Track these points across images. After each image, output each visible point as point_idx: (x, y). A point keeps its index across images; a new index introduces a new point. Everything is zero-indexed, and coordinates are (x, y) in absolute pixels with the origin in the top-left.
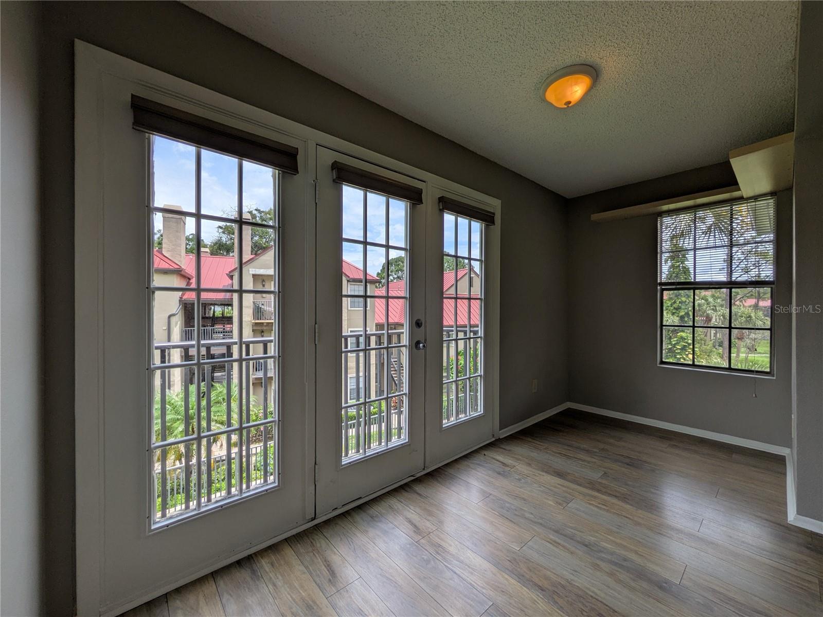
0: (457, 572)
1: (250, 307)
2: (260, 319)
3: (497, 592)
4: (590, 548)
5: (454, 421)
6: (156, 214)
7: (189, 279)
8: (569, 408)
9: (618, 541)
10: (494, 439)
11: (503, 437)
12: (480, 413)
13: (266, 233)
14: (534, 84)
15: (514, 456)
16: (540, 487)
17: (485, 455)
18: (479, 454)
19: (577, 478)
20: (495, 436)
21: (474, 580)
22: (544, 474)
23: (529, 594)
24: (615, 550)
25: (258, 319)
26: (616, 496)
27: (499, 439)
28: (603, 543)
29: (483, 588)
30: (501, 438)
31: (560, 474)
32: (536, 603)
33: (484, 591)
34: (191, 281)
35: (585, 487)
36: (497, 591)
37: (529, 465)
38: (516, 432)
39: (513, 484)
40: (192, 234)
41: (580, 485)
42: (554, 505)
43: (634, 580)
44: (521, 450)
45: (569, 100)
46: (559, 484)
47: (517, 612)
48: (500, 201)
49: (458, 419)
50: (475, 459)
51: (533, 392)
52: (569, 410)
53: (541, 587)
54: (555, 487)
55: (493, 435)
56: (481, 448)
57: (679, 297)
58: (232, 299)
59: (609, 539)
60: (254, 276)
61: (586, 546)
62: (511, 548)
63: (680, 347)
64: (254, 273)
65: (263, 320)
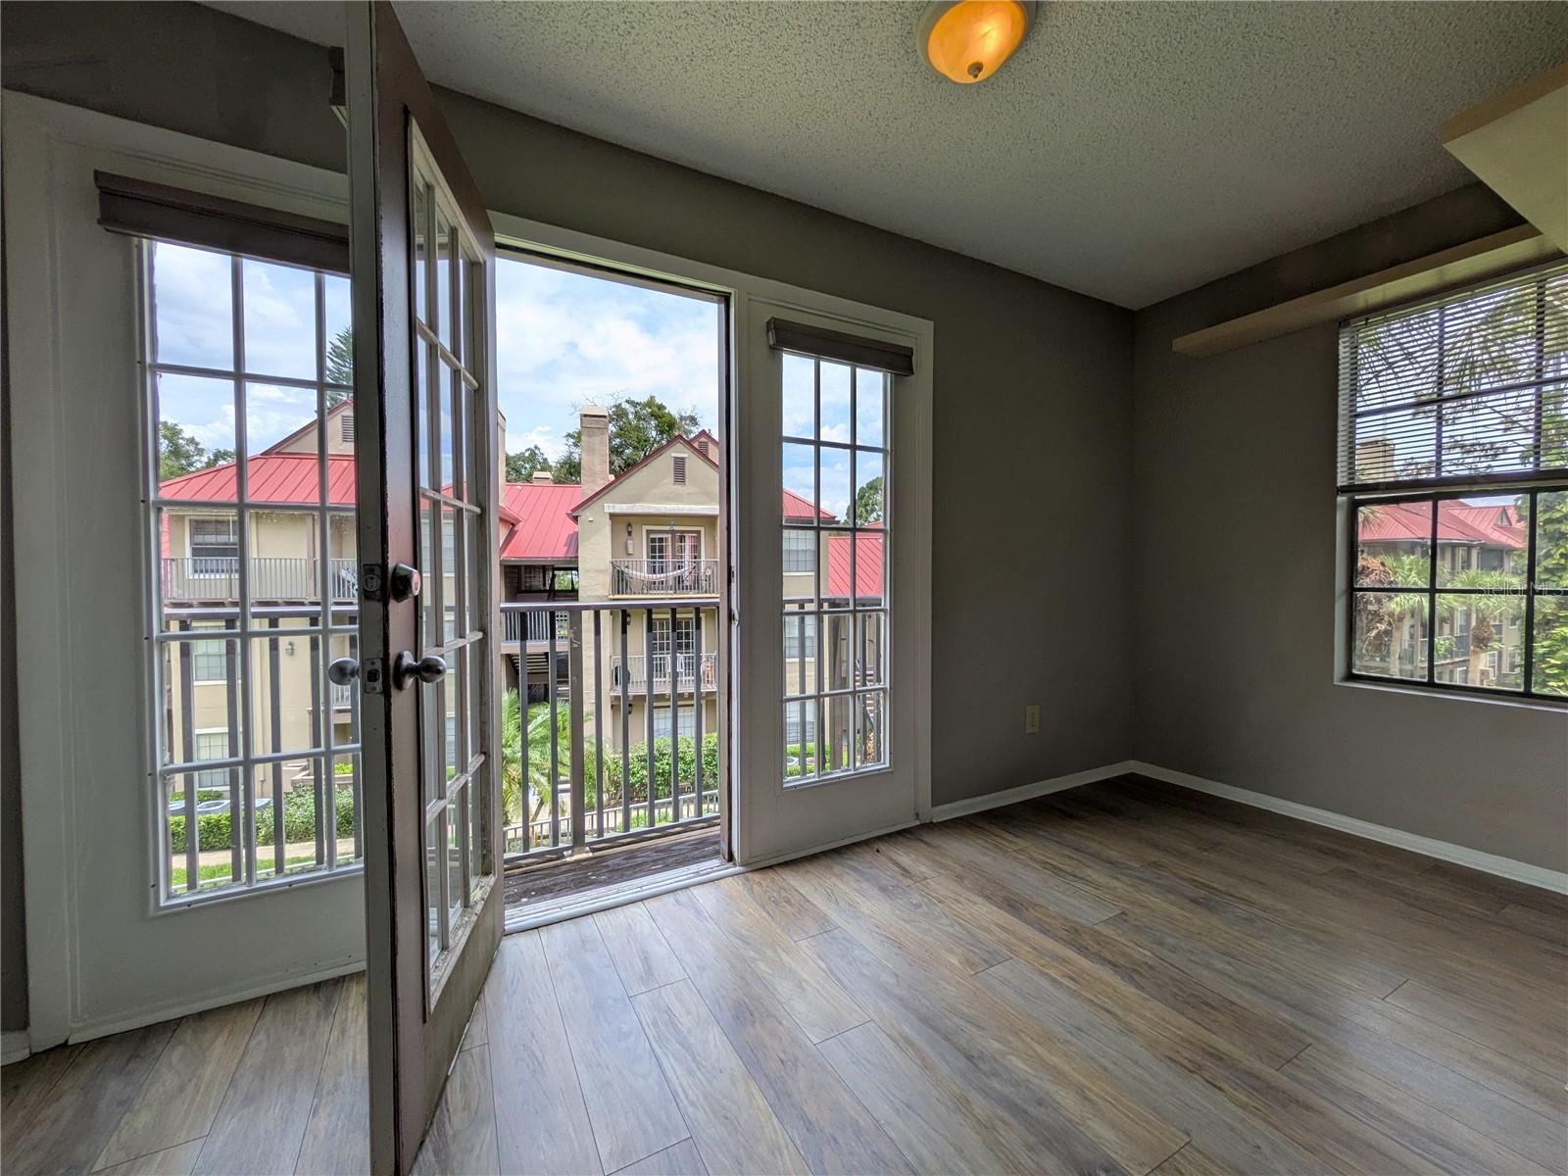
0: (666, 1065)
1: (606, 571)
2: (623, 593)
3: (711, 1116)
4: (976, 1066)
5: (814, 777)
6: (161, 376)
7: (513, 525)
8: (1133, 774)
9: (1054, 1060)
10: (918, 823)
11: (939, 820)
12: (883, 766)
13: (645, 441)
14: (898, 40)
15: (938, 858)
16: (952, 926)
17: (878, 851)
18: (868, 849)
19: (1049, 916)
20: (920, 817)
21: (685, 1084)
22: (979, 900)
23: (776, 1132)
24: (1031, 1078)
25: (619, 593)
26: (1114, 965)
27: (932, 823)
28: (1013, 1058)
29: (692, 1104)
30: (935, 821)
31: (1014, 905)
32: (777, 1154)
33: (690, 1110)
34: (516, 529)
35: (1057, 938)
36: (714, 1113)
37: (960, 878)
38: (976, 814)
39: (898, 913)
40: (528, 450)
41: (1045, 932)
42: (957, 964)
43: (1031, 1149)
44: (964, 849)
45: (974, 61)
46: (998, 925)
47: (727, 1163)
48: (932, 323)
49: (823, 775)
50: (854, 857)
51: (1028, 731)
52: (1131, 779)
53: (810, 1123)
54: (986, 930)
55: (917, 815)
56: (880, 838)
57: (1561, 542)
58: (577, 557)
59: (1036, 1051)
60: (612, 516)
61: (969, 1058)
62: (804, 1038)
63: (1559, 662)
64: (611, 511)
65: (627, 593)
